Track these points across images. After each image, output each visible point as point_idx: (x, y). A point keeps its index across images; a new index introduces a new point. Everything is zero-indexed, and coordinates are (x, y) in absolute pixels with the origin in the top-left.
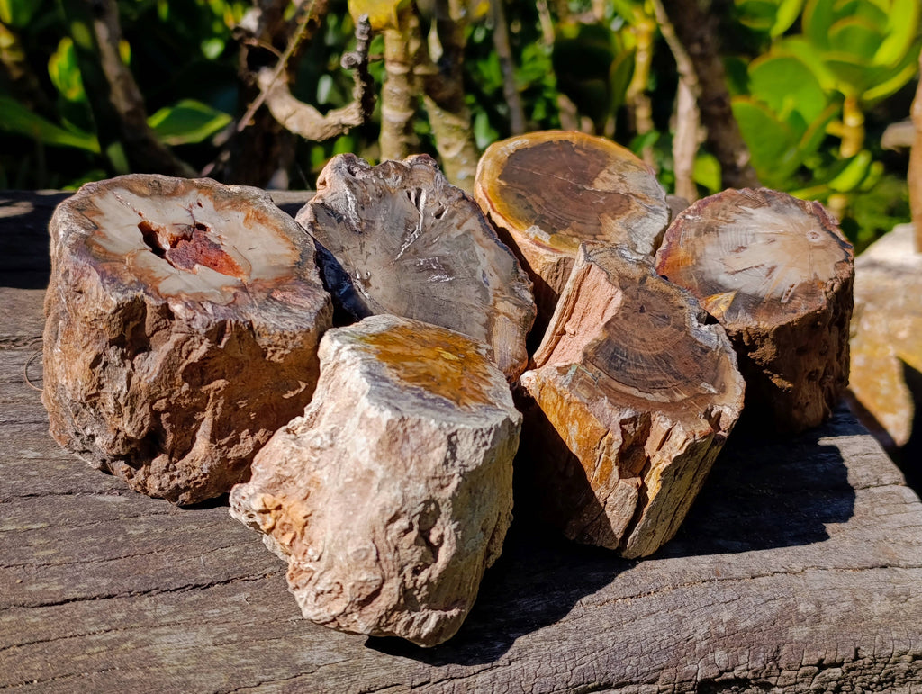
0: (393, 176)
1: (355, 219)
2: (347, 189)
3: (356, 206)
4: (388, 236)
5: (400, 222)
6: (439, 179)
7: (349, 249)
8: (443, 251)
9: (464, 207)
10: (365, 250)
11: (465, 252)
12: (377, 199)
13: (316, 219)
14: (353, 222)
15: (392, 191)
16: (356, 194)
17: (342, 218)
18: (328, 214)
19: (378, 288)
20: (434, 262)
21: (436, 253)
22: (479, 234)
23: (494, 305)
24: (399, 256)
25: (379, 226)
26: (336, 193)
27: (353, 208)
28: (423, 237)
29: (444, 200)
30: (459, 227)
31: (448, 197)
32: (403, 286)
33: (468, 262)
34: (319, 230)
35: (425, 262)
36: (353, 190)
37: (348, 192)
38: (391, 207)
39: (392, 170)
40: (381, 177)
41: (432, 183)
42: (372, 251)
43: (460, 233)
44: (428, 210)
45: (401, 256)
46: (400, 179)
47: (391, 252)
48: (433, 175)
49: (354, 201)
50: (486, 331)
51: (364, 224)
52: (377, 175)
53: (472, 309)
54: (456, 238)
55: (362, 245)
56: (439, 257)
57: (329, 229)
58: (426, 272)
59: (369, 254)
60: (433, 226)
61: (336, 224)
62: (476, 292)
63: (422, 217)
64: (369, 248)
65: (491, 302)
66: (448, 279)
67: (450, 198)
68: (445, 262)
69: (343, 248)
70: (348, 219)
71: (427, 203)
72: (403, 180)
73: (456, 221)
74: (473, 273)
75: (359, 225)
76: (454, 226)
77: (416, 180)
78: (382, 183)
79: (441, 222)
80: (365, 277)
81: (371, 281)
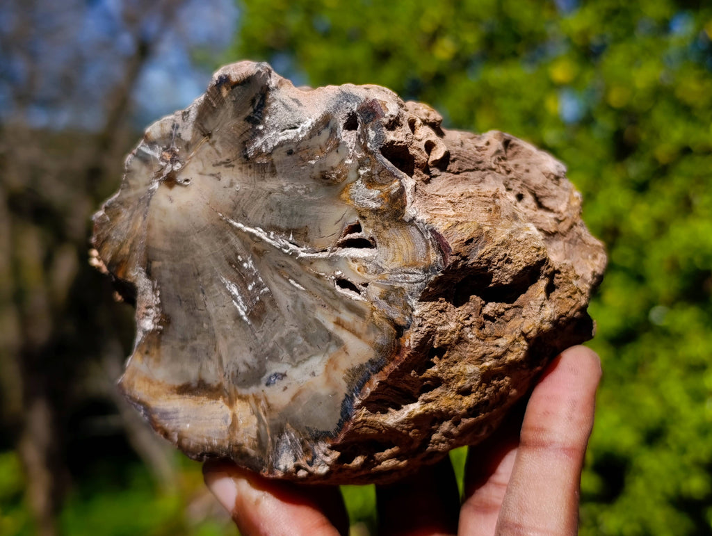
0: (375, 193)
1: (265, 144)
2: (313, 120)
3: (288, 142)
4: (261, 202)
5: (297, 219)
6: (413, 278)
7: (213, 144)
8: (284, 300)
9: (381, 330)
10: (222, 169)
11: (300, 340)
12: (316, 173)
13: (237, 84)
14: (259, 142)
15: (344, 196)
16: (311, 137)
17: (257, 123)
18: (253, 101)
19: (171, 200)
20: (258, 286)
21: (275, 289)
22: (346, 363)
23: (240, 397)
24: (240, 225)
25: (271, 184)
26: (300, 105)
27: (284, 138)
28: (290, 262)
29: (375, 291)
30: (339, 323)
31: (385, 299)
32: (195, 239)
33: (288, 344)
34: (220, 92)
35: (250, 270)
36: (315, 131)
37: (308, 124)
38: (315, 198)
39: (385, 189)
40: (362, 172)
41: (396, 265)
42: (225, 180)
43: (331, 326)
44: (341, 265)
45: (239, 229)
46: (374, 205)
47: (239, 212)
48: (414, 264)
49: (297, 136)
50: (194, 385)
51: (265, 161)
52: (361, 164)
53: (215, 357)
54: (317, 321)
55: (227, 164)
56: (270, 293)
57: (229, 106)
58: (236, 275)
59: (217, 177)
60: (318, 276)
61: (243, 116)
62: (245, 363)
63: (325, 255)
64: (228, 175)
65: (243, 392)
66: (242, 313)
67: (383, 303)
68: (268, 305)
69: (210, 135)
70: (260, 133)
71: (354, 260)
72: (376, 211)
73: (347, 317)
74: (273, 355)
75: (259, 153)
76: (336, 314)
77: (386, 234)
78: (352, 176)
79: (333, 291)
80: (180, 178)
81: (177, 189)
